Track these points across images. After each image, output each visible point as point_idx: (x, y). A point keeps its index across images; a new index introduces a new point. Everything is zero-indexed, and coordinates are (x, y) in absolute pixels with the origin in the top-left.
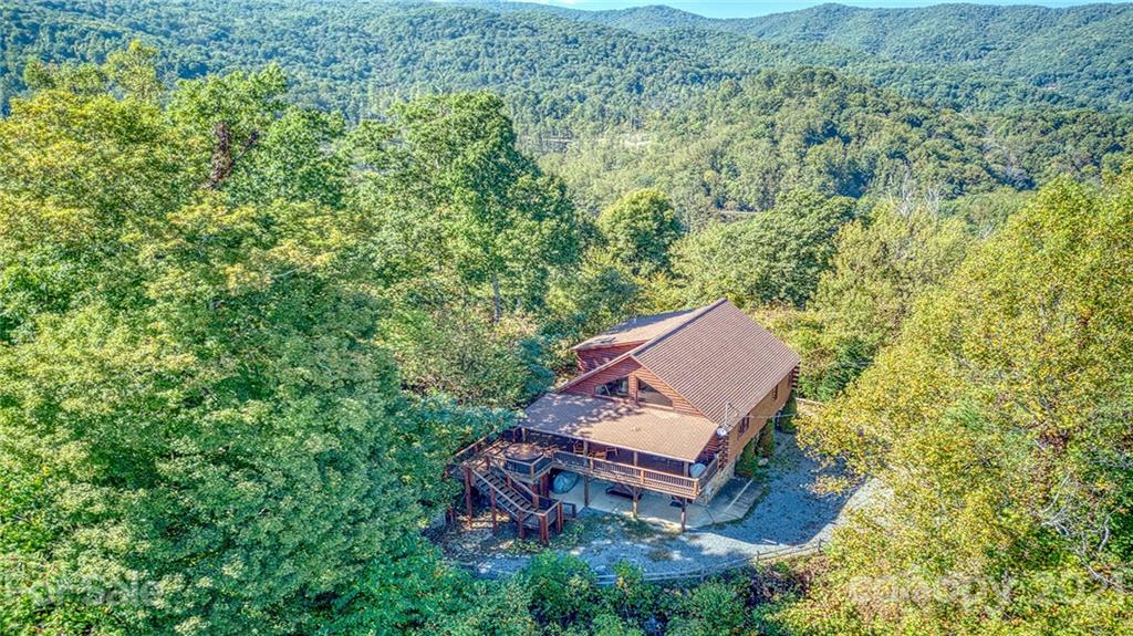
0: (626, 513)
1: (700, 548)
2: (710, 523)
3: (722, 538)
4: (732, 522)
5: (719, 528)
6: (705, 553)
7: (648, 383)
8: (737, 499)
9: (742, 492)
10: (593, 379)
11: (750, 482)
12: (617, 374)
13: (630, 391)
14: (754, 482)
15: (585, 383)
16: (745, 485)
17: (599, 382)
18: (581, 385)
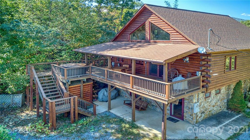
7: (156, 25)
8: (224, 124)
9: (230, 120)
10: (129, 29)
11: (240, 115)
12: (140, 22)
13: (146, 33)
14: (244, 116)
15: (125, 33)
16: (234, 117)
17: (131, 31)
18: (123, 34)
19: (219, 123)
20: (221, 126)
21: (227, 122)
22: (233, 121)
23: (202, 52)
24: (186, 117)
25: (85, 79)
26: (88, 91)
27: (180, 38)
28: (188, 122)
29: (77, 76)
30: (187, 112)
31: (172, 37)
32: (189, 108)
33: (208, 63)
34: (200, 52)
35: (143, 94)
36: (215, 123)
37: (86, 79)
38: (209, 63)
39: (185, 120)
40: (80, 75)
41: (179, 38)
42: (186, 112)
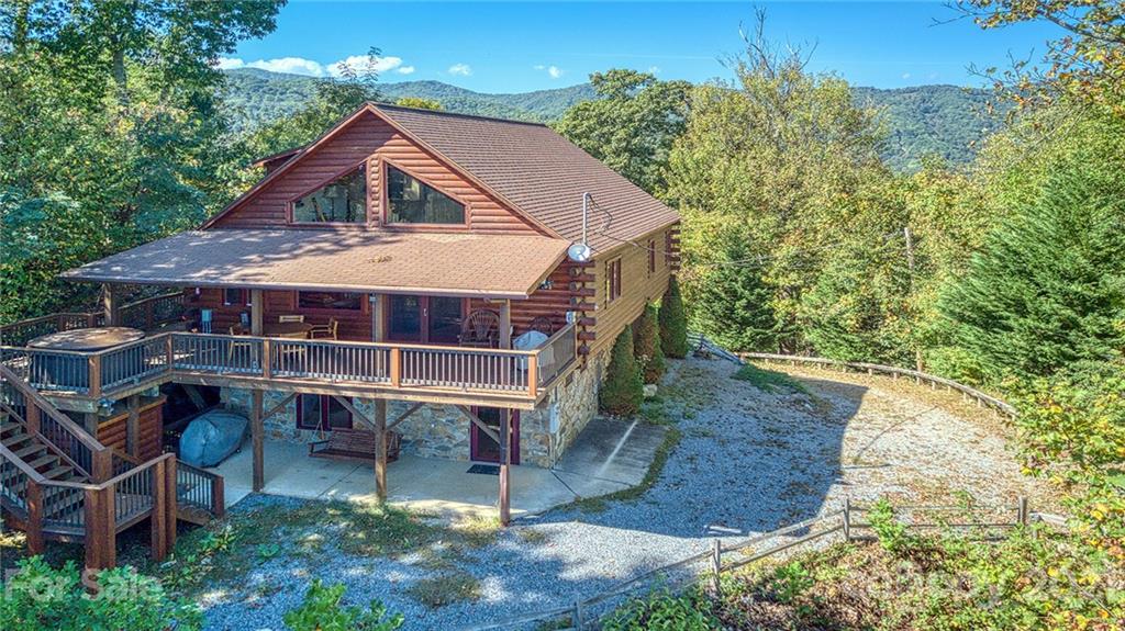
0: (356, 499)
1: (558, 564)
2: (568, 501)
3: (607, 531)
4: (621, 496)
5: (592, 509)
6: (572, 574)
7: (409, 172)
8: (616, 451)
9: (624, 439)
10: (288, 182)
11: (635, 423)
12: (341, 162)
13: (369, 199)
14: (644, 423)
15: (270, 195)
16: (626, 429)
17: (300, 188)
18: (261, 201)
19: (605, 451)
20: (612, 457)
21: (619, 446)
22: (629, 438)
23: (581, 259)
24: (527, 452)
25: (157, 388)
26: (151, 434)
27: (501, 216)
28: (535, 465)
29: (130, 379)
30: (529, 434)
31: (472, 215)
32: (536, 422)
33: (584, 285)
34: (574, 258)
35: (447, 395)
36: (595, 454)
37: (160, 386)
38: (588, 285)
39: (522, 461)
40: (139, 375)
41: (496, 218)
42: (525, 436)
